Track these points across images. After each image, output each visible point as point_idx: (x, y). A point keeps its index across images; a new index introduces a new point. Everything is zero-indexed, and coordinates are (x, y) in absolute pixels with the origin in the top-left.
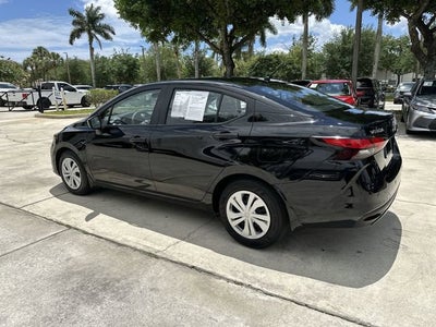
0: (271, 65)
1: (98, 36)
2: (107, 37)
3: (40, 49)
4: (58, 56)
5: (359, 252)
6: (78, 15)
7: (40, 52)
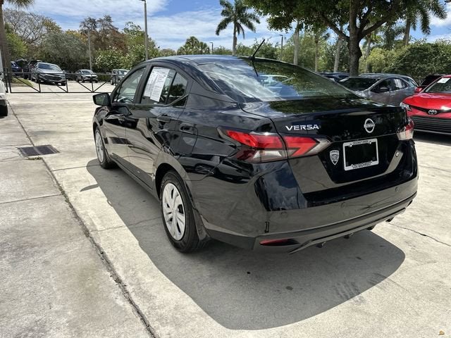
0: (425, 56)
1: (243, 25)
2: (251, 26)
3: (192, 38)
4: (205, 45)
5: (289, 288)
6: (227, 5)
7: (192, 42)
